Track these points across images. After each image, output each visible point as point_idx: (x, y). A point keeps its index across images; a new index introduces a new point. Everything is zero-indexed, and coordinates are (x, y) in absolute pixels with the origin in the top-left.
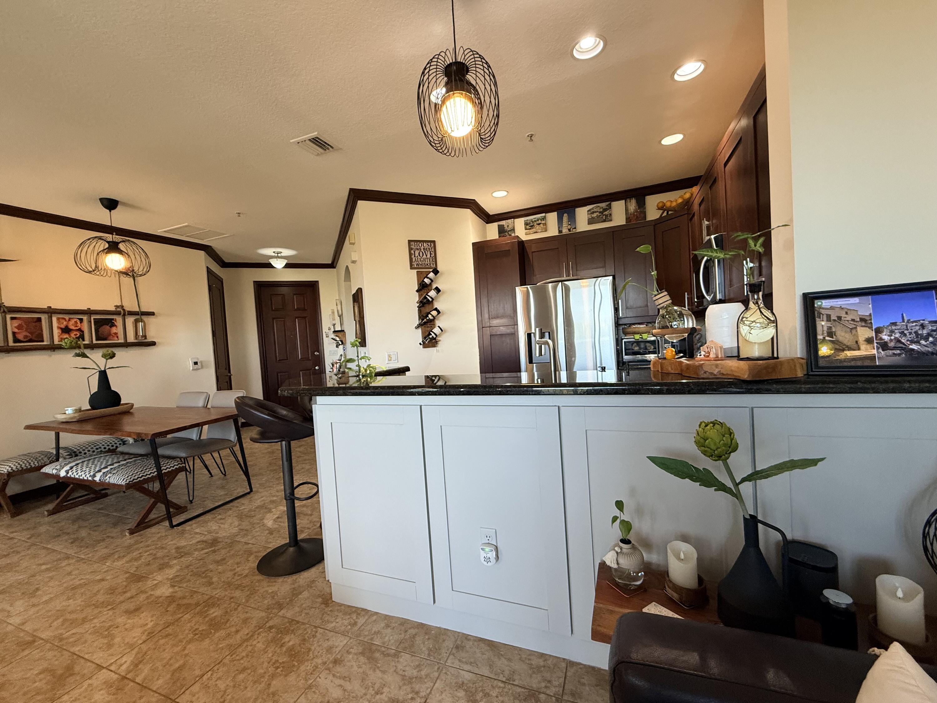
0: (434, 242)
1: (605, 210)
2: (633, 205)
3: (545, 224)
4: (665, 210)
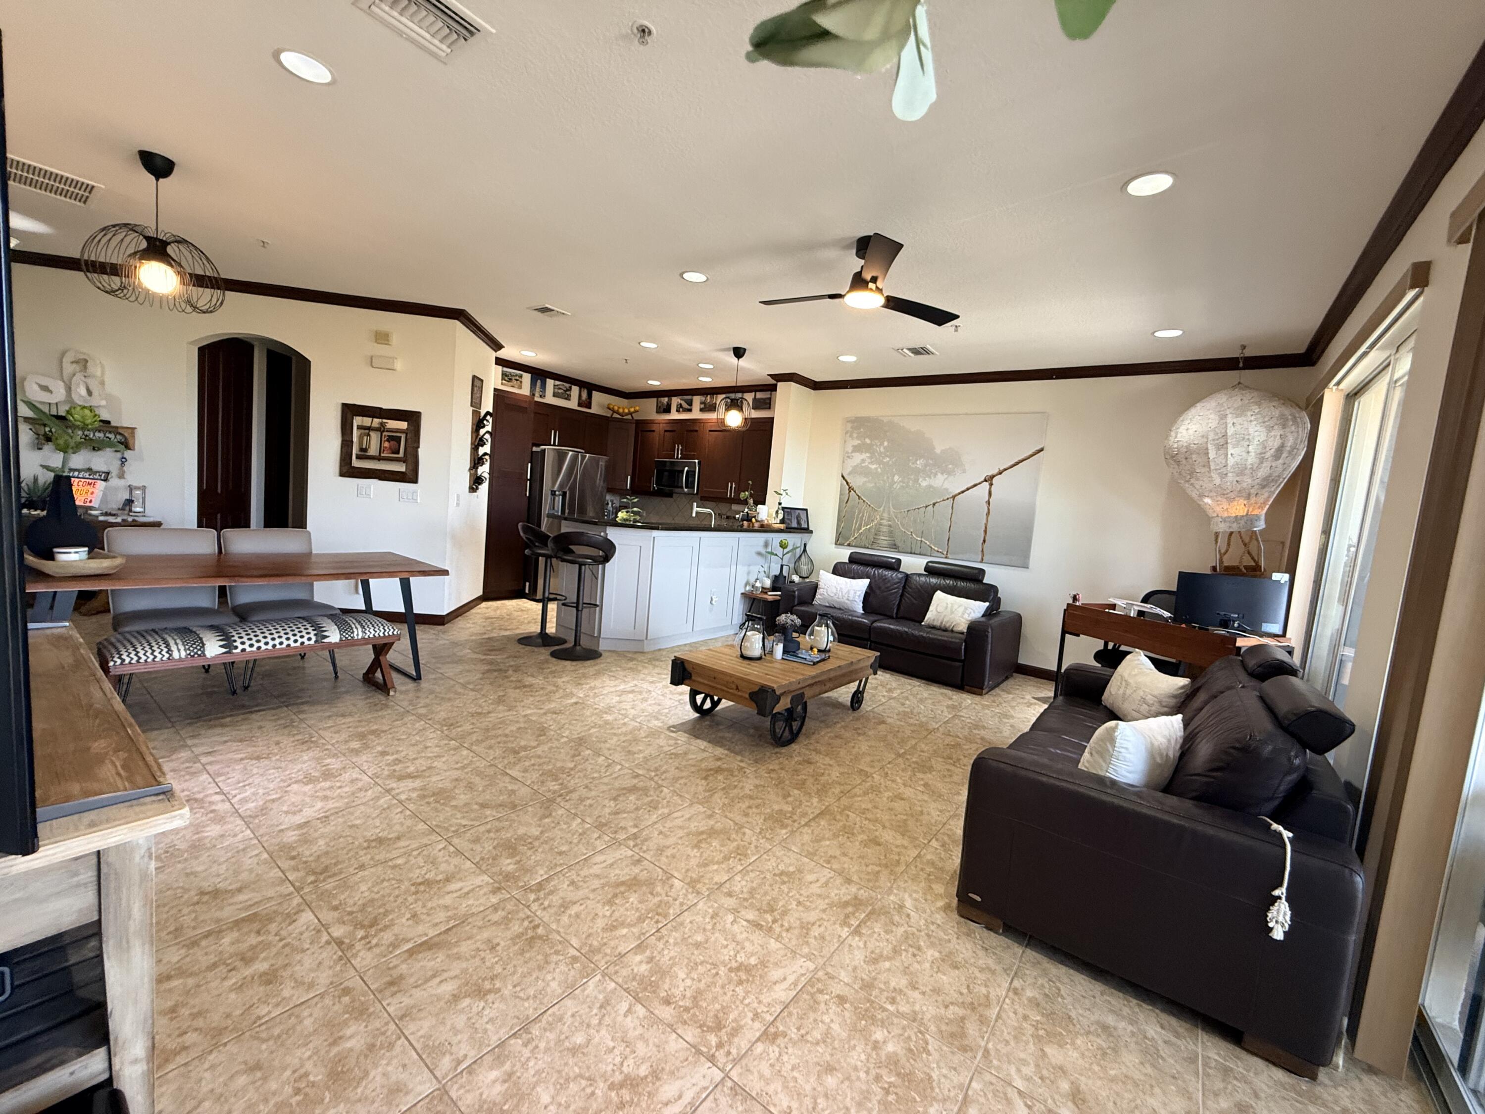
0: (482, 379)
1: (567, 390)
2: (585, 395)
3: (521, 382)
4: (614, 412)
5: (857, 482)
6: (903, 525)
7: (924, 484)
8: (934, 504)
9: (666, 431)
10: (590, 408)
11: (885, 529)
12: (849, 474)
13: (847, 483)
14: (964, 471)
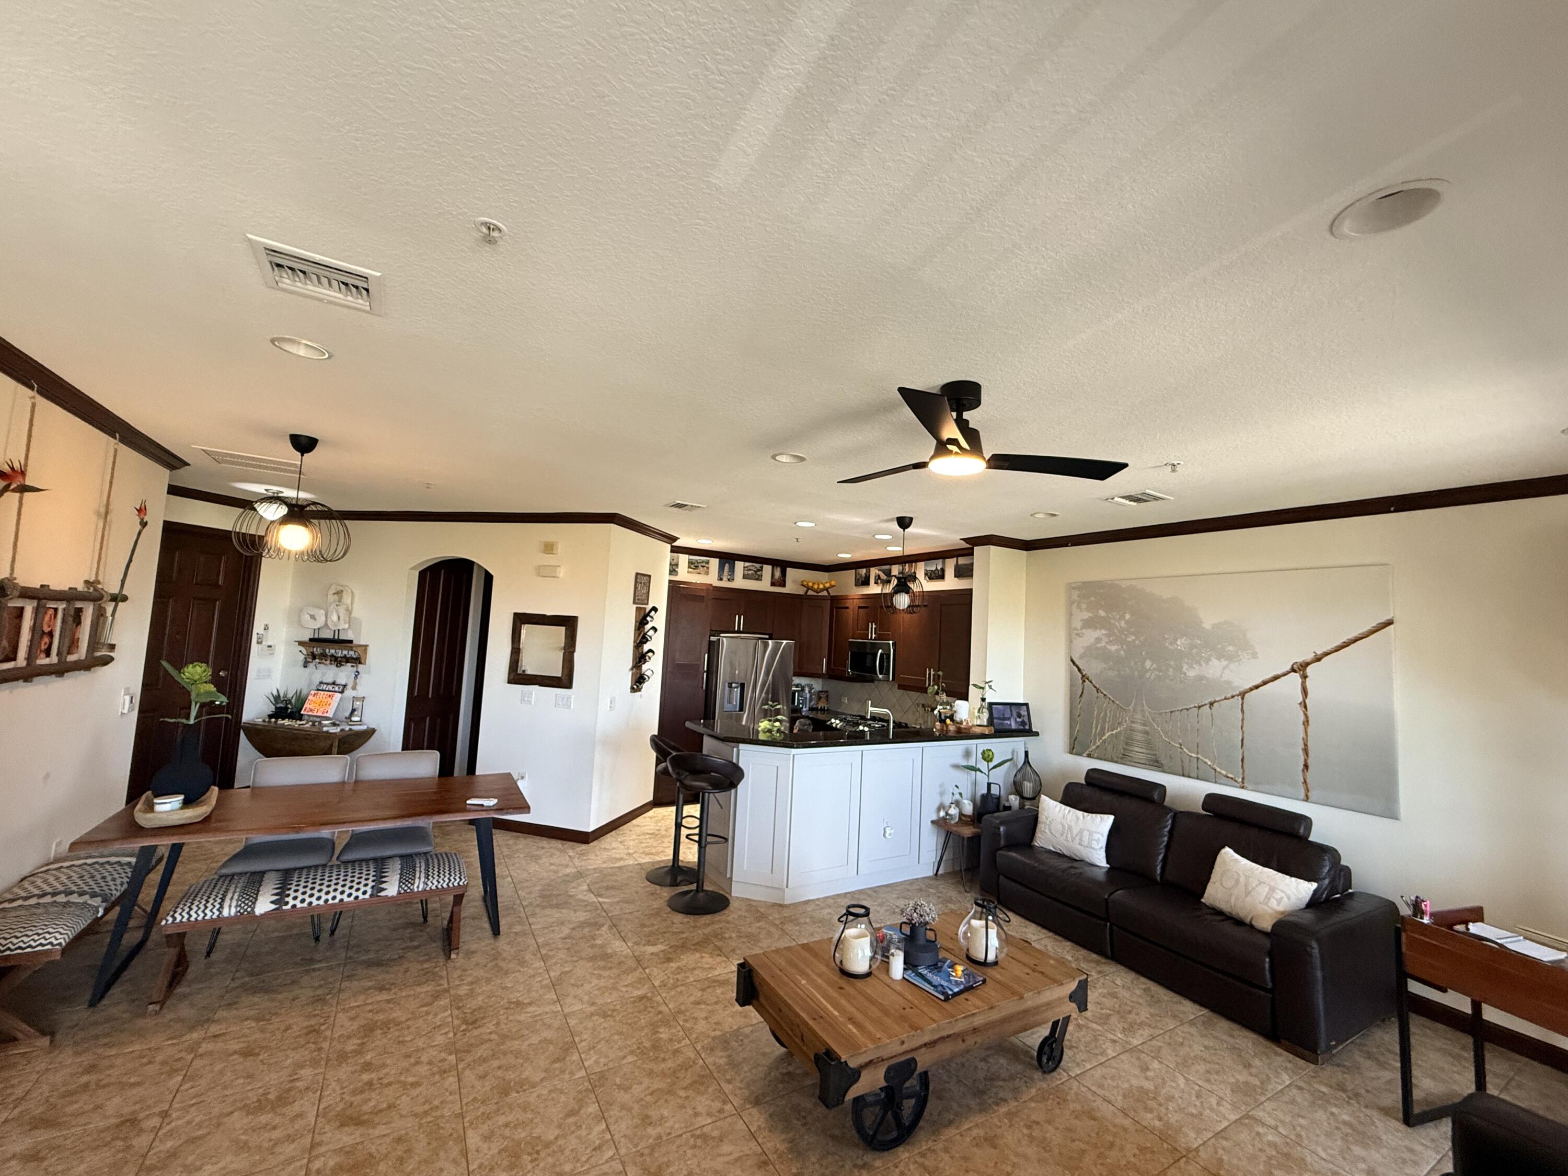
0: (650, 576)
1: (758, 570)
4: (808, 588)
5: (1093, 668)
6: (1166, 733)
7: (1192, 674)
8: (1211, 704)
9: (859, 607)
10: (784, 586)
11: (1139, 737)
12: (1081, 657)
13: (1079, 670)
14: (1255, 655)
